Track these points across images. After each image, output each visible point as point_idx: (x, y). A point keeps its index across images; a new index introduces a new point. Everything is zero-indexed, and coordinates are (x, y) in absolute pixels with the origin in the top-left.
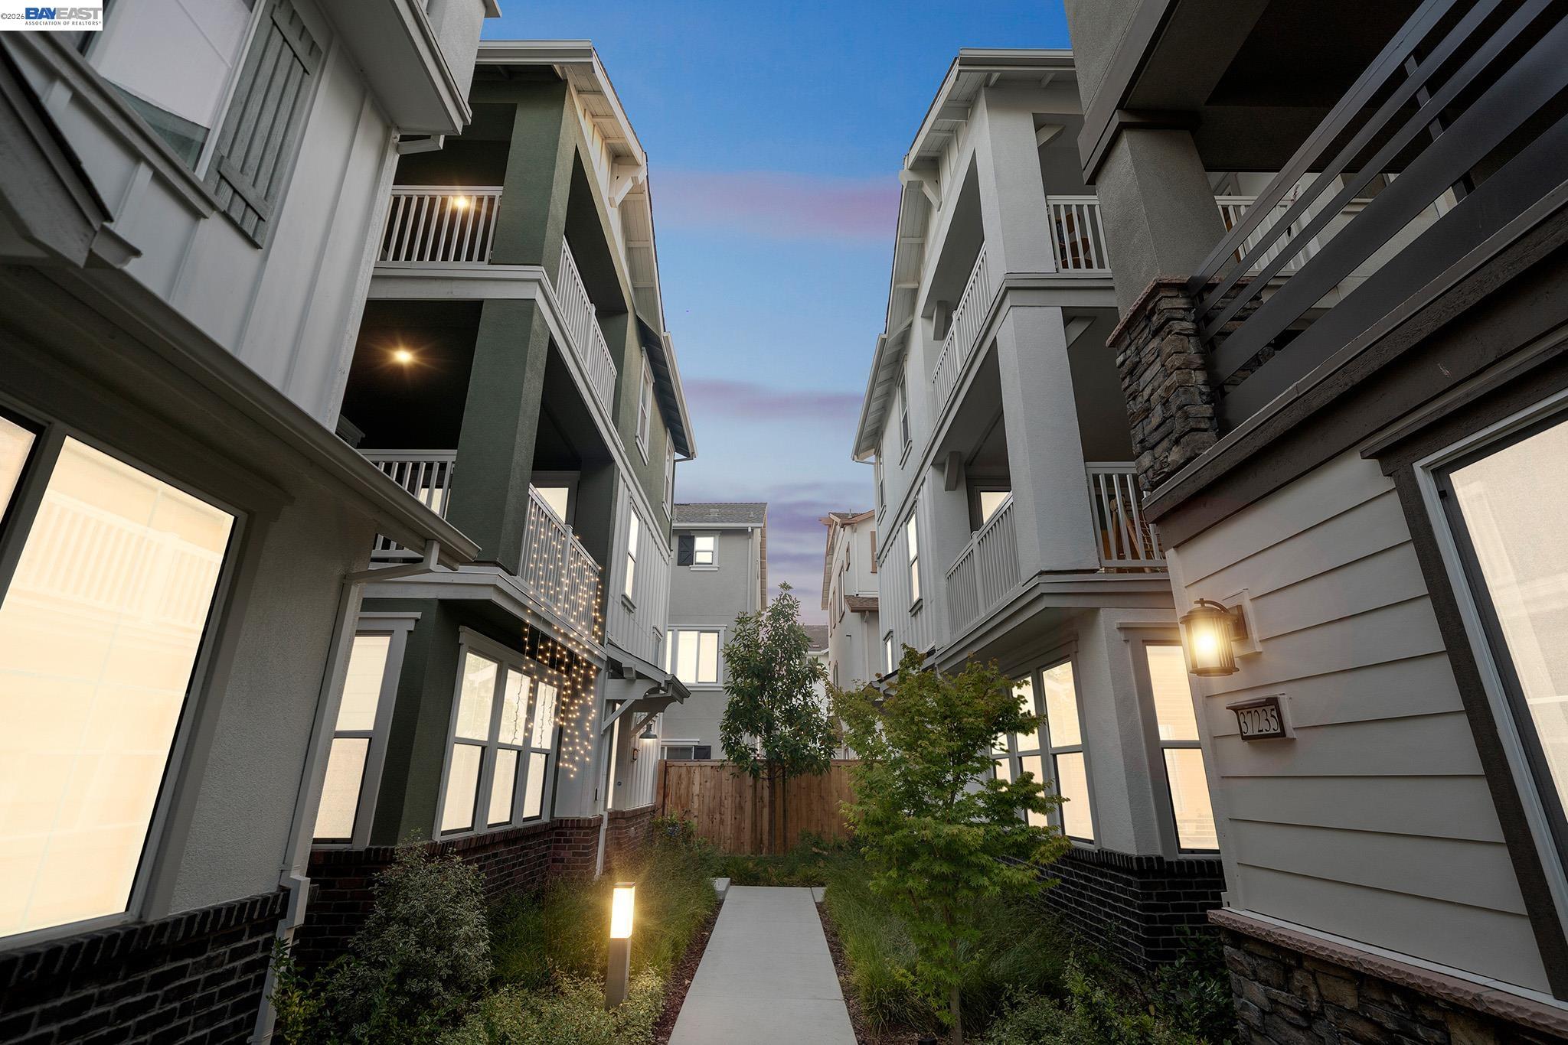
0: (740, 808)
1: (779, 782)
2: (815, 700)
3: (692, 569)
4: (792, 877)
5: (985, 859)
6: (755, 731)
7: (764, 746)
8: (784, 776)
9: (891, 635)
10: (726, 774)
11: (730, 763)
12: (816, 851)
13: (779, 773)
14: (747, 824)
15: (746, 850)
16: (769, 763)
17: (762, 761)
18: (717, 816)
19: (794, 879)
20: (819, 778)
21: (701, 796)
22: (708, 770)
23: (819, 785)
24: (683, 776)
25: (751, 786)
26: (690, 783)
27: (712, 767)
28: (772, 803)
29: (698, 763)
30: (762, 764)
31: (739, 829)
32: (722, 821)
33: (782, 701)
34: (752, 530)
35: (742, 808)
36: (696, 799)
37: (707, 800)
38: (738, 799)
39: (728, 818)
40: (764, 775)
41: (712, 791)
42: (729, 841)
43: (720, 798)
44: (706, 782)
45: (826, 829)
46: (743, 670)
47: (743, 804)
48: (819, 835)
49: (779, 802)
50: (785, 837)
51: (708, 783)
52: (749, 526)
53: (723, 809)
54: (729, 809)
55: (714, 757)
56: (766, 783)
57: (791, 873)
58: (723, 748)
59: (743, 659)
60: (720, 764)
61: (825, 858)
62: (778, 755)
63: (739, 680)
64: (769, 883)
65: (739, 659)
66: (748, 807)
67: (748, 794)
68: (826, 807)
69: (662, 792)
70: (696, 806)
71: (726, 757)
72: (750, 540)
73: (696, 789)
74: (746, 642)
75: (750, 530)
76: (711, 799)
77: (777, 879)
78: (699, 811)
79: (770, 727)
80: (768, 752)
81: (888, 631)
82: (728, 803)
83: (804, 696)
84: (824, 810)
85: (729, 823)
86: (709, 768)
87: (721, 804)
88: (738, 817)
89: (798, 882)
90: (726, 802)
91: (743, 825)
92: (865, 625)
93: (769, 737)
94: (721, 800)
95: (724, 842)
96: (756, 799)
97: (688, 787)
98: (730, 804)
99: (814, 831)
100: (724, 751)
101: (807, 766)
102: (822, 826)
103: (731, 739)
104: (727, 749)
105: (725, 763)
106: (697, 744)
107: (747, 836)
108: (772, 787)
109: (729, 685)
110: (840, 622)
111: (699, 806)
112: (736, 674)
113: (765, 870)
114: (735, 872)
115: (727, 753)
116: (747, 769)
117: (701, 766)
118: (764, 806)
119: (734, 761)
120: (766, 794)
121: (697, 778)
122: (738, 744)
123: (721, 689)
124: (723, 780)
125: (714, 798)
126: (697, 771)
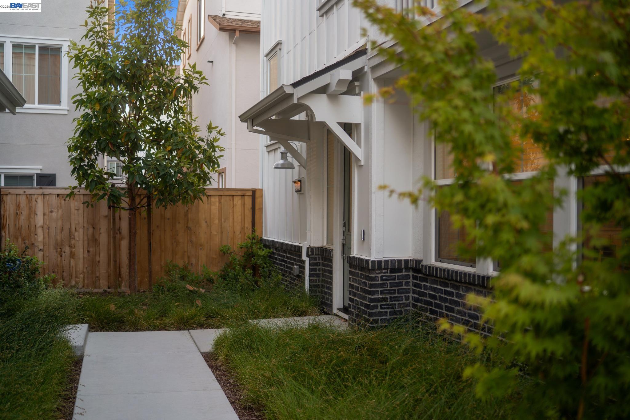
0: (93, 241)
1: (142, 211)
4: (164, 318)
7: (125, 170)
8: (149, 205)
9: (279, 47)
10: (75, 204)
11: (83, 192)
12: (191, 288)
14: (103, 257)
15: (101, 285)
16: (131, 189)
17: (123, 189)
18: (67, 249)
19: (167, 321)
20: (186, 209)
21: (46, 228)
22: (54, 200)
23: (186, 215)
24: (22, 206)
25: (106, 216)
26: (32, 212)
27: (58, 195)
28: (133, 232)
29: (40, 191)
30: (123, 192)
31: (93, 263)
32: (72, 255)
35: (96, 240)
36: (40, 231)
37: (53, 232)
38: (91, 230)
39: (80, 251)
40: (125, 203)
41: (60, 223)
42: (82, 276)
43: (70, 229)
44: (52, 212)
45: (194, 261)
47: (97, 237)
48: (185, 268)
49: (141, 236)
51: (54, 214)
53: (73, 242)
54: (81, 242)
55: (59, 184)
56: (126, 213)
57: (164, 314)
58: (73, 172)
59: (98, 62)
60: (68, 192)
61: (201, 296)
64: (136, 327)
65: (91, 61)
66: (103, 239)
67: (103, 226)
68: (194, 239)
70: (40, 238)
71: (76, 183)
73: (39, 220)
74: (101, 40)
76: (58, 231)
77: (147, 322)
78: (44, 244)
79: (132, 149)
80: (130, 177)
81: (273, 44)
82: (79, 235)
84: (191, 242)
85: (81, 256)
86: (54, 197)
87: (71, 236)
88: (91, 250)
89: (172, 324)
90: (76, 234)
91: (97, 259)
92: (234, 46)
94: (70, 232)
95: (76, 277)
96: (113, 231)
97: (29, 218)
98: (81, 237)
99: (180, 263)
100: (75, 174)
102: (189, 257)
103: (82, 162)
104: (78, 173)
105: (76, 191)
106: (39, 172)
107: (102, 270)
108: (132, 209)
110: (197, 50)
111: (44, 238)
113: (132, 312)
114: (94, 316)
115: (78, 178)
116: (102, 197)
117: (44, 195)
118: (122, 239)
119: (86, 188)
120: (125, 225)
121: (40, 207)
122: (92, 166)
123: (66, 112)
124: (73, 210)
125: (62, 229)
126: (40, 199)
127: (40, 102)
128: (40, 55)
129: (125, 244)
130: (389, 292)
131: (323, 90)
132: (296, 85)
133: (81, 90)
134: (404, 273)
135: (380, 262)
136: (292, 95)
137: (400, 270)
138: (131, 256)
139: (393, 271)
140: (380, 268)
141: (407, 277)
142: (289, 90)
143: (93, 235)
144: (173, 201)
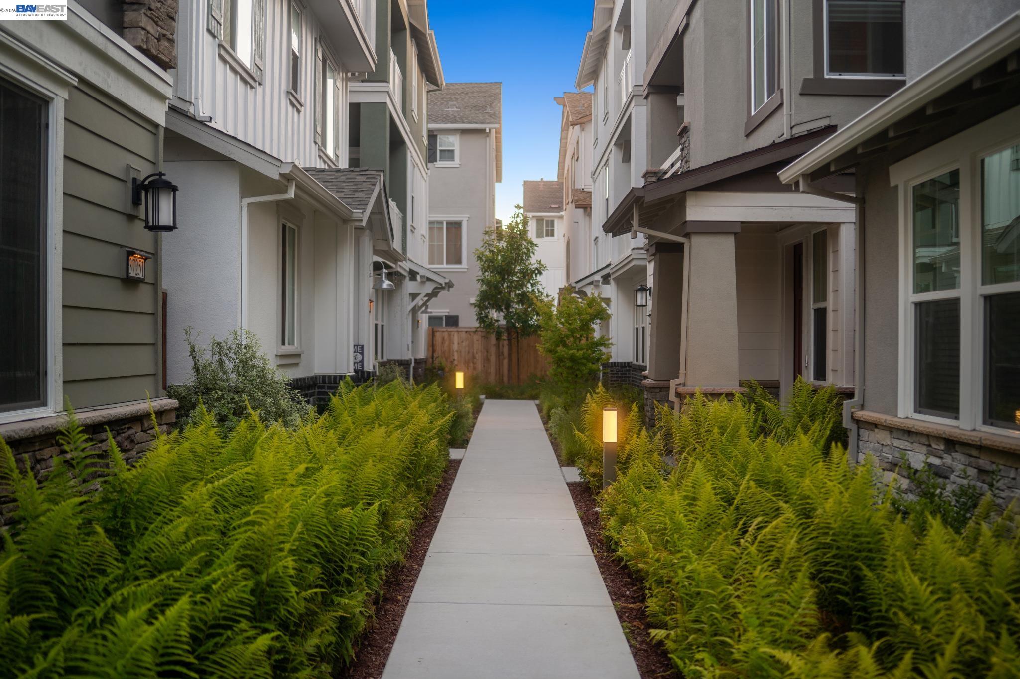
0: (487, 360)
1: (514, 341)
2: (540, 287)
3: (437, 166)
4: (523, 395)
5: (584, 361)
6: (499, 309)
7: (505, 318)
8: (518, 338)
10: (477, 337)
12: (539, 382)
13: (515, 336)
14: (492, 370)
16: (508, 329)
17: (503, 328)
18: (471, 365)
21: (459, 352)
24: (446, 338)
25: (494, 345)
26: (451, 342)
27: (466, 332)
28: (510, 355)
29: (456, 330)
30: (503, 330)
32: (474, 368)
33: (517, 288)
34: (490, 130)
36: (456, 354)
37: (463, 354)
38: (485, 353)
39: (479, 366)
40: (505, 336)
41: (467, 348)
43: (473, 352)
44: (462, 342)
46: (489, 266)
47: (489, 357)
49: (514, 356)
50: (519, 378)
51: (464, 344)
52: (487, 127)
53: (475, 360)
54: (480, 360)
55: (462, 323)
56: (506, 343)
59: (489, 259)
60: (474, 330)
62: (514, 325)
63: (486, 273)
64: (508, 398)
65: (486, 259)
66: (493, 358)
67: (493, 350)
69: (431, 349)
71: (477, 325)
72: (488, 139)
73: (455, 347)
75: (487, 131)
76: (466, 354)
78: (458, 362)
79: (508, 307)
80: (507, 322)
81: (596, 236)
82: (479, 356)
83: (532, 285)
85: (480, 369)
86: (464, 333)
87: (474, 357)
88: (486, 364)
90: (477, 356)
91: (489, 371)
92: (587, 218)
93: (508, 313)
94: (473, 354)
96: (499, 354)
97: (449, 346)
101: (534, 332)
103: (482, 314)
104: (479, 320)
105: (477, 330)
106: (447, 314)
108: (509, 340)
109: (479, 278)
111: (458, 358)
112: (484, 269)
115: (480, 323)
116: (492, 333)
117: (458, 332)
118: (504, 358)
119: (483, 328)
120: (506, 350)
121: (456, 339)
122: (487, 317)
123: (466, 270)
124: (475, 341)
125: (469, 352)
126: (456, 334)
127: (448, 263)
128: (447, 228)
129: (506, 362)
130: (620, 377)
131: (591, 283)
132: (577, 282)
133: (480, 273)
134: (627, 368)
135: (615, 363)
136: (575, 287)
137: (625, 367)
138: (509, 370)
139: (622, 367)
140: (615, 365)
141: (629, 370)
142: (574, 285)
143: (487, 356)
144: (529, 335)
